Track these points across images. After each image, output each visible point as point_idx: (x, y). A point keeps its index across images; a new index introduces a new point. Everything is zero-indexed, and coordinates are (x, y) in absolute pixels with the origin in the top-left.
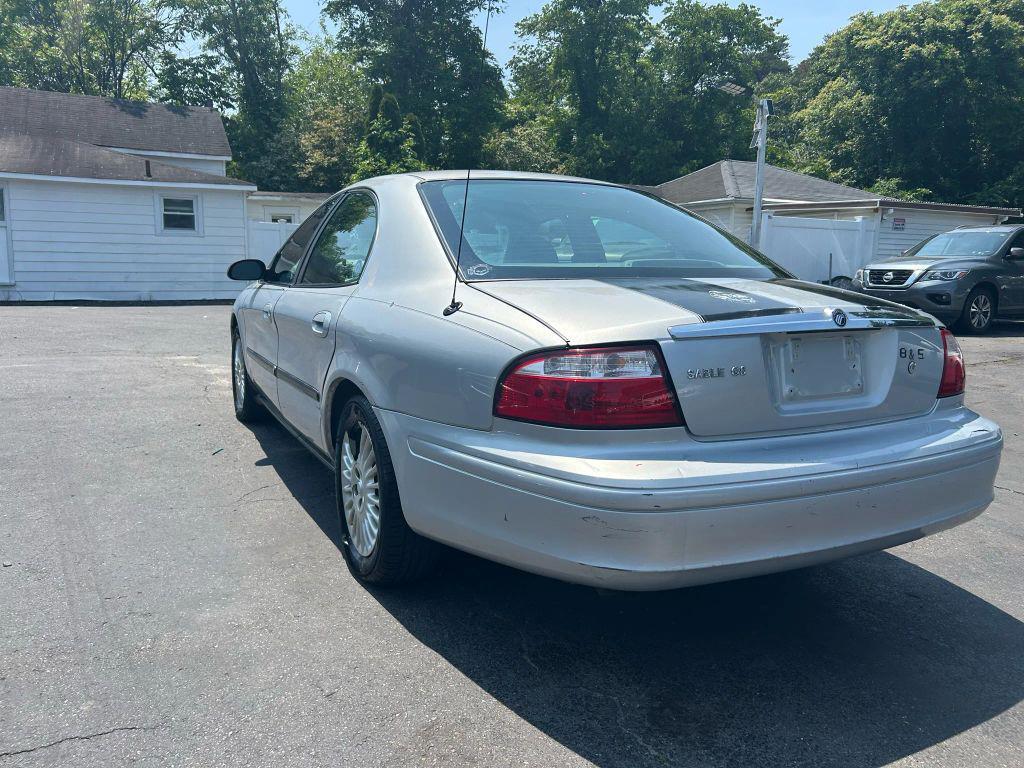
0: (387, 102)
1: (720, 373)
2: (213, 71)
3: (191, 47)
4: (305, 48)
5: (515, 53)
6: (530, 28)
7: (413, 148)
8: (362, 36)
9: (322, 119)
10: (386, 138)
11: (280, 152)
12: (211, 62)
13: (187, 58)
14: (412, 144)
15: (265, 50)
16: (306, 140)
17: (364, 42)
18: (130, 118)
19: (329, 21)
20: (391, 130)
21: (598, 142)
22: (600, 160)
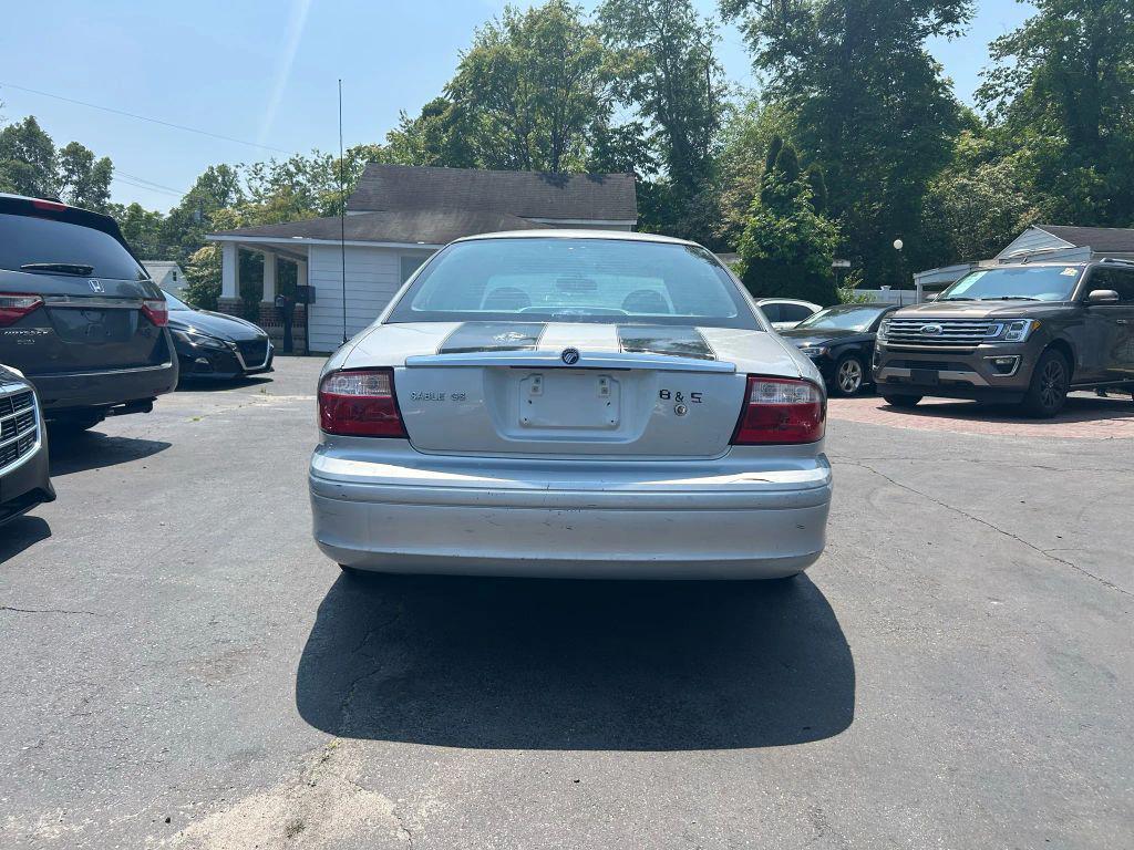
0: (783, 153)
1: (442, 396)
2: (641, 138)
3: (623, 115)
4: (740, 103)
5: (984, 79)
6: (1008, 47)
7: (809, 200)
8: (796, 83)
9: (744, 176)
10: (779, 192)
11: (699, 212)
12: (639, 129)
13: (618, 127)
14: (810, 196)
15: (694, 111)
16: (726, 199)
17: (798, 90)
18: (554, 189)
19: (764, 74)
20: (785, 183)
21: (1087, 176)
22: (1088, 199)
